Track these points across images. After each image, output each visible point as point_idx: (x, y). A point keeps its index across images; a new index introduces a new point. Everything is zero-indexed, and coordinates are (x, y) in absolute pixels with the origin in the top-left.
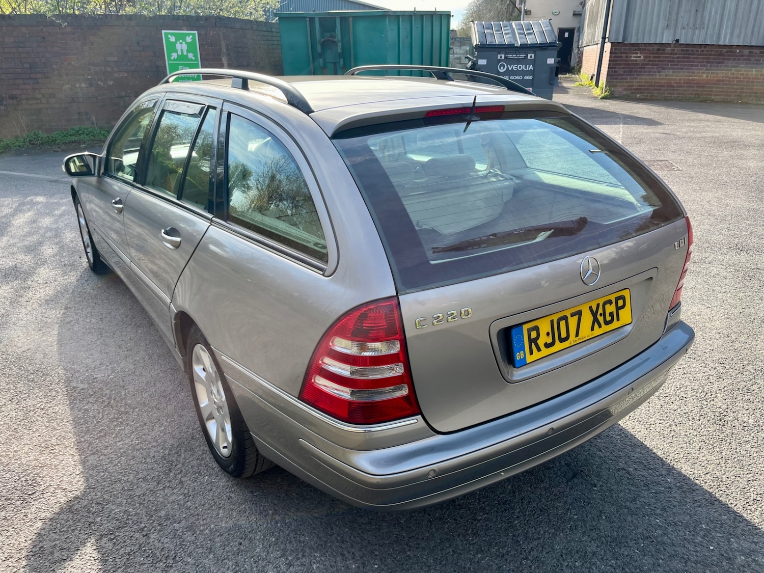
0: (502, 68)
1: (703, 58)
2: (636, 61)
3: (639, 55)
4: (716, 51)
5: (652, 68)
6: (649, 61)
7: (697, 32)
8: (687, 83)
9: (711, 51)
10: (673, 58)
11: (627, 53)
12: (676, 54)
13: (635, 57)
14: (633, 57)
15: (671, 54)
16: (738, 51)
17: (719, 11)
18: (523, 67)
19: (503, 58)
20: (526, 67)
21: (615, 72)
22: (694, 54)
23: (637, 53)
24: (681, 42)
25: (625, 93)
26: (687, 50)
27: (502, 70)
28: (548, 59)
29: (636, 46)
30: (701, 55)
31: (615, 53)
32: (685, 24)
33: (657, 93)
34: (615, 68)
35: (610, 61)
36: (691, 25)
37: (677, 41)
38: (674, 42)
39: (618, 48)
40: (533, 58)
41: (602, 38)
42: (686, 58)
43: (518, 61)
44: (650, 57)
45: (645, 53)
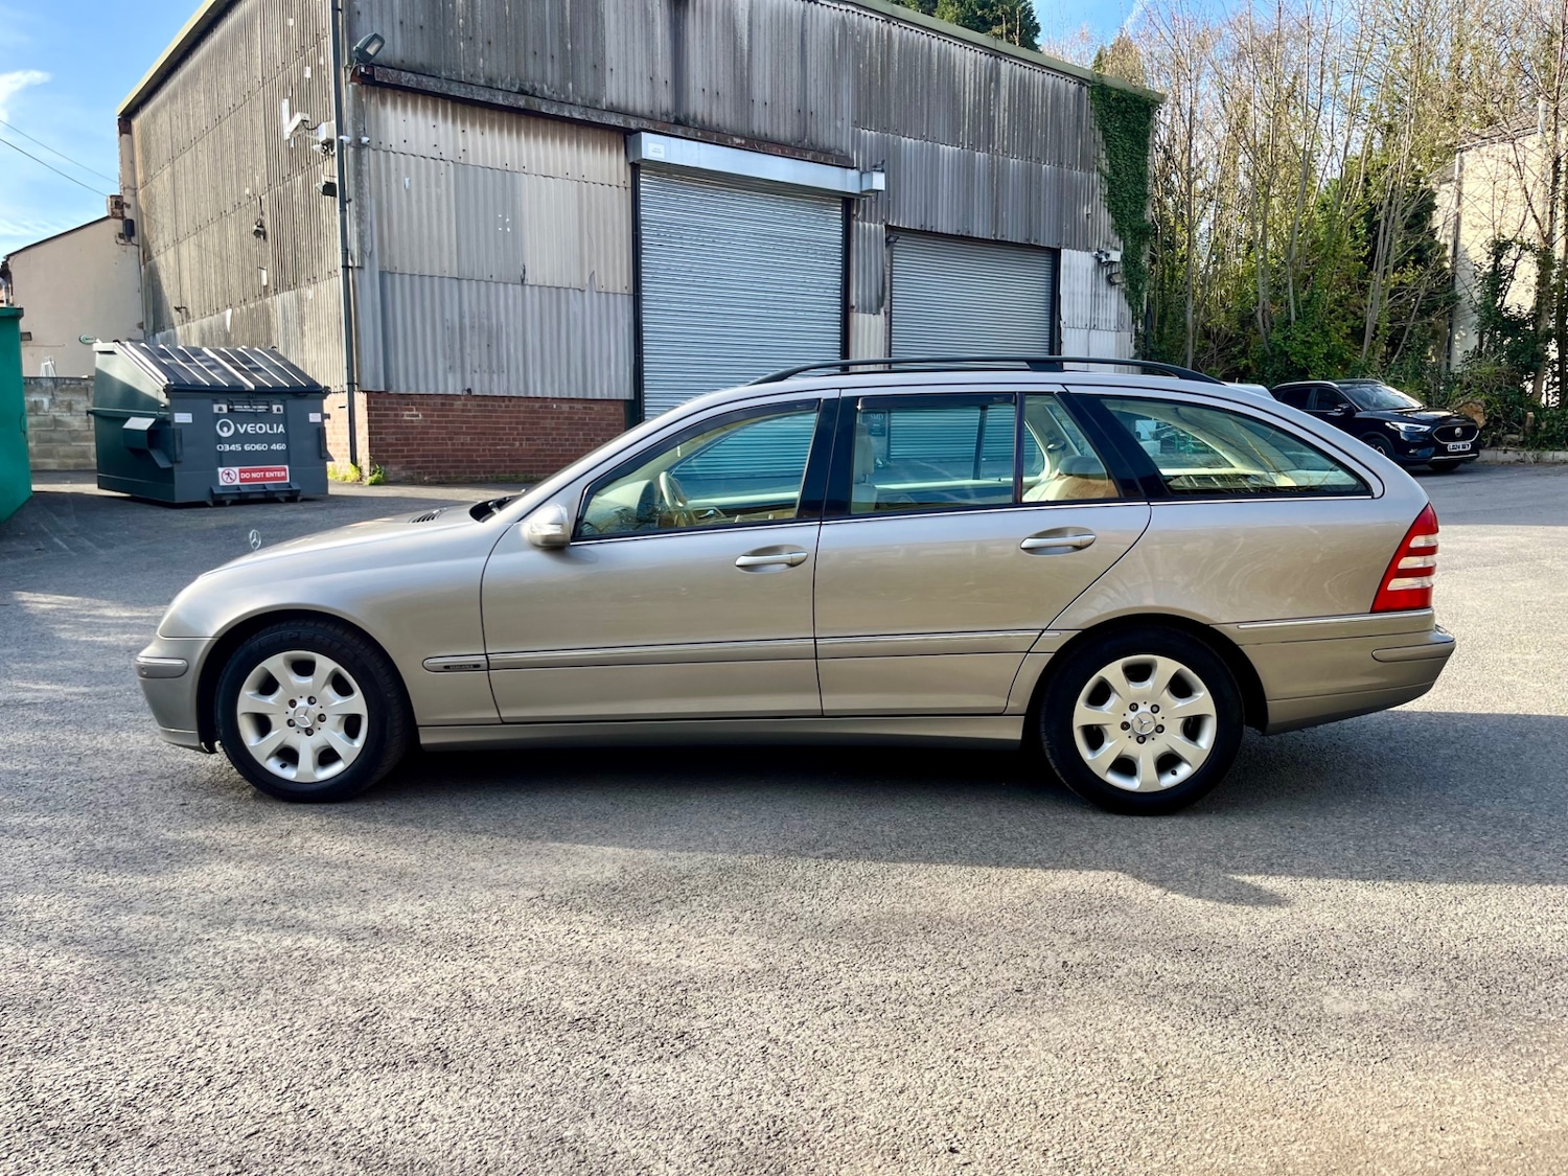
0: (225, 429)
1: (510, 417)
2: (412, 421)
3: (415, 413)
4: (527, 407)
5: (440, 434)
6: (432, 422)
7: (495, 376)
8: (495, 456)
9: (519, 406)
10: (468, 417)
11: (395, 409)
12: (470, 411)
13: (408, 416)
14: (406, 416)
15: (463, 411)
16: (555, 406)
17: (520, 348)
18: (266, 428)
19: (225, 410)
20: (271, 429)
21: (381, 439)
22: (496, 411)
23: (411, 410)
24: (476, 391)
25: (404, 474)
26: (485, 406)
27: (225, 434)
28: (311, 415)
29: (406, 398)
30: (506, 412)
31: (375, 409)
32: (476, 364)
33: (455, 472)
34: (381, 433)
35: (369, 421)
36: (485, 367)
37: (469, 390)
38: (466, 393)
39: (380, 400)
40: (282, 412)
41: (348, 384)
42: (486, 417)
43: (255, 417)
44: (433, 416)
45: (424, 410)
